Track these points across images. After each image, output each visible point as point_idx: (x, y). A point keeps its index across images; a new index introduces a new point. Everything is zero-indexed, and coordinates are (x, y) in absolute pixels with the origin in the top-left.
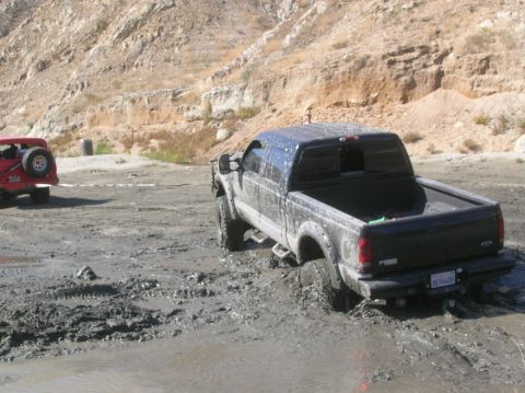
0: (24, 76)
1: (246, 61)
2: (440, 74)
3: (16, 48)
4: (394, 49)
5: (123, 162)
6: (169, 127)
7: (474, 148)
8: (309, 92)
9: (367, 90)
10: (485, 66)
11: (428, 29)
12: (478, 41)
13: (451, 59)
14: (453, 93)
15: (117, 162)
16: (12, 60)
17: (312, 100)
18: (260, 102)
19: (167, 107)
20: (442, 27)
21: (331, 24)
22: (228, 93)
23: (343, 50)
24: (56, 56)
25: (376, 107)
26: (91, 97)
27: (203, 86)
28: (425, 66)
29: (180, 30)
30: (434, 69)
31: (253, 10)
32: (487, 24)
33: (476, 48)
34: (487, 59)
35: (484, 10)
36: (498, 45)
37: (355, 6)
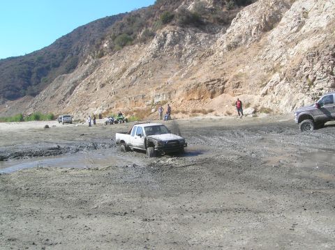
0: (96, 90)
1: (168, 84)
2: (224, 88)
3: (94, 79)
4: (209, 80)
6: (140, 108)
7: (229, 114)
8: (182, 95)
9: (200, 94)
10: (238, 85)
11: (222, 72)
12: (237, 77)
13: (227, 83)
14: (227, 95)
16: (93, 83)
17: (183, 98)
18: (168, 99)
19: (140, 101)
20: (226, 72)
21: (197, 70)
22: (159, 96)
23: (194, 81)
24: (107, 82)
25: (202, 100)
26: (117, 97)
27: (153, 93)
28: (219, 86)
29: (150, 72)
30: (221, 87)
31: (178, 63)
32: (241, 70)
33: (235, 79)
34: (239, 83)
35: (241, 65)
36: (243, 78)
37: (206, 63)
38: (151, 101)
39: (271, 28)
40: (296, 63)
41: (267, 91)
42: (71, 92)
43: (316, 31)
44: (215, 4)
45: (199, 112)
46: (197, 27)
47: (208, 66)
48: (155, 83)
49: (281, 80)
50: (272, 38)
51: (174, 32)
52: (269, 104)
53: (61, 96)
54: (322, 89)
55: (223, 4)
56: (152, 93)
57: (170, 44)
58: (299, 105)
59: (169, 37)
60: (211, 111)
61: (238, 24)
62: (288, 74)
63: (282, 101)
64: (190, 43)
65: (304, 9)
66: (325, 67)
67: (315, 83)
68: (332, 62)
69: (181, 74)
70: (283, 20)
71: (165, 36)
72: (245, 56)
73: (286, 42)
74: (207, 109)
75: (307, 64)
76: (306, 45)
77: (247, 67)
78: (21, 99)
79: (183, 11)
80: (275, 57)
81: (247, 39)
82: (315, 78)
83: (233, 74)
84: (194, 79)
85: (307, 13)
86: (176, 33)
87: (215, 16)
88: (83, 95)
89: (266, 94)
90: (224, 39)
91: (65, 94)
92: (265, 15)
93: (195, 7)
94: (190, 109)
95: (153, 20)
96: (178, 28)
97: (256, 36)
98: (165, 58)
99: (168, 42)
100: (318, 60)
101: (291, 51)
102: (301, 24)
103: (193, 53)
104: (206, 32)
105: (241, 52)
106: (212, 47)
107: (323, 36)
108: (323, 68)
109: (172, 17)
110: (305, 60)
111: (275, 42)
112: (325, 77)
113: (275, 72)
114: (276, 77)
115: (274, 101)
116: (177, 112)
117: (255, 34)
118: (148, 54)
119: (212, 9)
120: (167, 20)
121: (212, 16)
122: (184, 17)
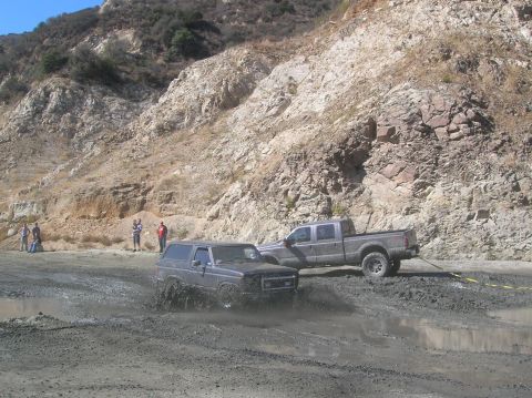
1: (43, 184)
2: (144, 202)
4: (118, 185)
7: (150, 248)
8: (68, 208)
9: (100, 209)
10: (170, 198)
11: (143, 173)
12: (168, 183)
13: (151, 194)
14: (149, 214)
17: (69, 214)
18: (40, 212)
20: (151, 173)
21: (100, 164)
22: (25, 205)
25: (104, 220)
27: (13, 200)
28: (136, 196)
29: (12, 158)
30: (140, 198)
31: (65, 147)
32: (177, 172)
33: (166, 187)
34: (171, 194)
35: (179, 164)
36: (179, 186)
37: (117, 153)
38: (8, 214)
39: (236, 104)
40: (271, 167)
41: (218, 212)
43: (308, 118)
44: (144, 47)
45: (97, 240)
46: (109, 85)
47: (121, 159)
48: (18, 181)
49: (243, 194)
50: (235, 121)
51: (64, 89)
52: (220, 236)
54: (307, 215)
55: (159, 50)
56: (11, 199)
57: (55, 111)
58: (269, 238)
59: (54, 96)
60: (119, 241)
61: (180, 91)
62: (255, 186)
63: (243, 231)
64: (93, 113)
65: (291, 78)
66: (315, 179)
67: (297, 203)
68: (326, 172)
69: (68, 168)
70: (256, 94)
71: (47, 94)
72: (187, 149)
73: (258, 132)
74: (111, 237)
75: (287, 173)
76: (289, 139)
77: (188, 167)
79: (86, 53)
80: (237, 155)
81: (193, 119)
82: (299, 195)
83: (163, 178)
84: (92, 180)
85: (296, 86)
86: (67, 92)
87: (142, 69)
89: (216, 216)
90: (153, 112)
92: (227, 81)
93: (108, 49)
94: (80, 234)
95: (27, 62)
96: (72, 82)
97: (208, 114)
98: (43, 136)
99: (50, 106)
100: (305, 166)
101: (265, 148)
102: (285, 103)
103: (96, 131)
104: (124, 97)
105: (181, 140)
106: (130, 126)
107: (317, 127)
108: (312, 180)
109: (64, 61)
110: (284, 164)
111: (239, 129)
112: (314, 196)
113: (234, 181)
114: (235, 189)
115: (229, 231)
116: (56, 239)
117: (206, 111)
118: (12, 125)
119: (137, 57)
120: (55, 65)
121: (137, 69)
122: (86, 65)
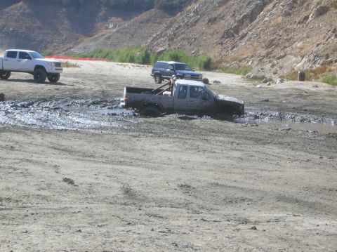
0: (307, 18)
5: (317, 87)
15: (313, 87)
42: (252, 17)
53: (230, 22)
78: (144, 16)
88: (278, 25)
91: (239, 17)
